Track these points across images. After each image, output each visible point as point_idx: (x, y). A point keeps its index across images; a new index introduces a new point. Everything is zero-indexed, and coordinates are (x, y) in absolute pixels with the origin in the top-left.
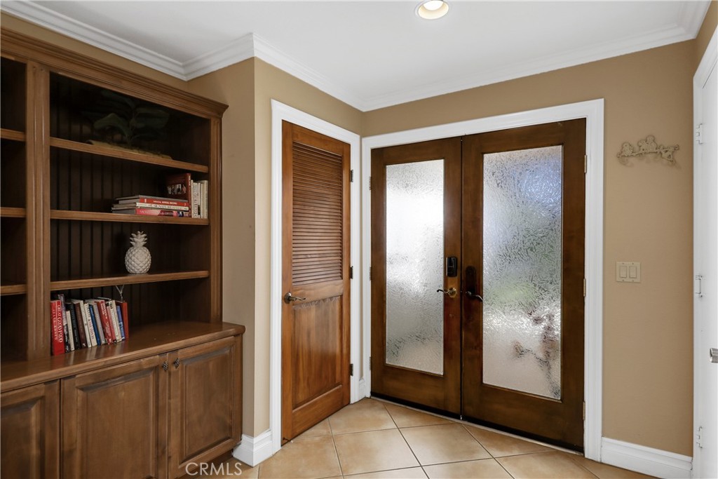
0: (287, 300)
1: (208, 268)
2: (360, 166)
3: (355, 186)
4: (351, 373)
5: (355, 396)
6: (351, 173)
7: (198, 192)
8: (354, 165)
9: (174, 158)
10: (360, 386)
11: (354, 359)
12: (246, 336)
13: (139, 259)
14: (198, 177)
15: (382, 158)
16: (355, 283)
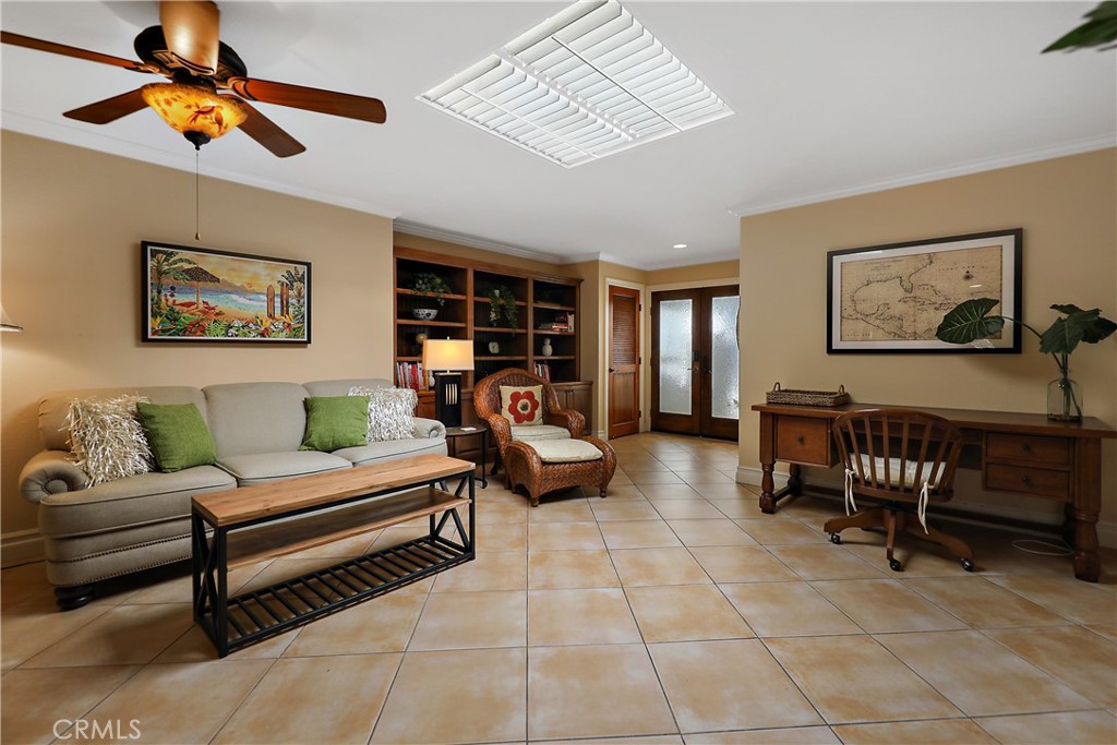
0: (611, 370)
1: (574, 354)
2: (645, 302)
3: (642, 313)
4: (640, 416)
5: (642, 428)
6: (640, 306)
7: (571, 318)
8: (642, 303)
9: (562, 305)
10: (645, 421)
11: (641, 408)
12: (594, 386)
13: (548, 349)
14: (571, 313)
15: (658, 298)
16: (642, 367)
